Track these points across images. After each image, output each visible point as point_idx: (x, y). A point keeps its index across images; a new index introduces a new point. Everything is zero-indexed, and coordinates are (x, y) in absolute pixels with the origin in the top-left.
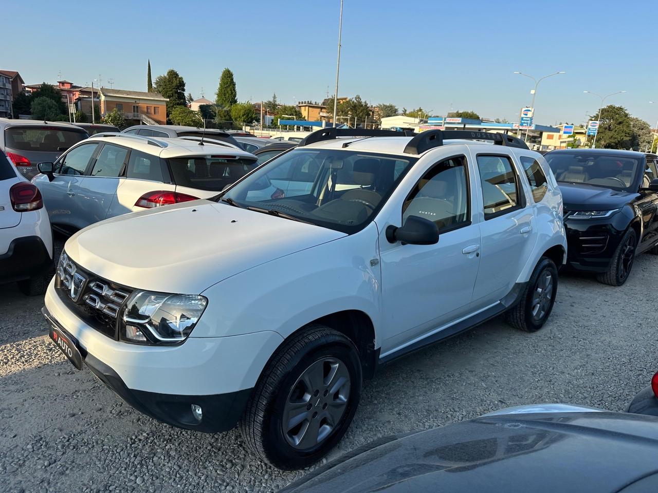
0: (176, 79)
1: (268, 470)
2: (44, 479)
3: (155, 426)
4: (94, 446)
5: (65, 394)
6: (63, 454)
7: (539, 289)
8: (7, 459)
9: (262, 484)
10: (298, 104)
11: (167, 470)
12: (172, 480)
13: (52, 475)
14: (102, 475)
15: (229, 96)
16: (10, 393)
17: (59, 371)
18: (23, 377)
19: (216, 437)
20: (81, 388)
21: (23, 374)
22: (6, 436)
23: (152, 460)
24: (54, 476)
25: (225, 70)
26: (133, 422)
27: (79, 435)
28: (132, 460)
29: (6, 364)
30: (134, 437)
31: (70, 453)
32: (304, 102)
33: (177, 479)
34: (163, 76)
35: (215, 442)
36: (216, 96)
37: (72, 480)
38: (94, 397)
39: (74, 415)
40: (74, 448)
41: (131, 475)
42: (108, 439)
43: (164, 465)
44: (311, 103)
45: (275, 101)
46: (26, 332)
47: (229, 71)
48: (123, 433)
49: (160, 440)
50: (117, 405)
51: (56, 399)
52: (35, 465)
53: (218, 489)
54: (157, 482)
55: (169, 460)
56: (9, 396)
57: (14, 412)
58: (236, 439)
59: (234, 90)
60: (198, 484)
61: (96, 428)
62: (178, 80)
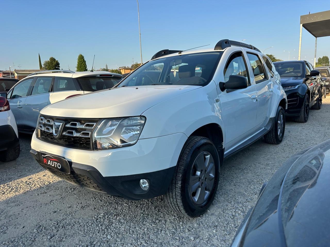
0: (54, 62)
1: (180, 220)
2: (51, 245)
3: (106, 210)
4: (74, 225)
5: (46, 203)
6: (57, 231)
7: (278, 121)
8: (23, 239)
9: (180, 227)
10: (119, 68)
11: (123, 229)
12: (128, 233)
13: (55, 243)
14: (86, 238)
15: (83, 68)
16: (12, 207)
17: (38, 193)
18: (17, 199)
19: (143, 209)
20: (54, 199)
21: (16, 197)
22: (18, 228)
23: (112, 225)
24: (56, 243)
25: (79, 55)
26: (92, 210)
27: (62, 221)
28: (100, 227)
29: (4, 194)
30: (96, 217)
31: (61, 230)
32: (122, 67)
33: (131, 232)
34: (47, 61)
35: (144, 212)
36: (76, 68)
37: (68, 243)
38: (64, 202)
39: (55, 212)
40: (63, 227)
41: (103, 235)
42: (81, 220)
43: (120, 227)
44: (125, 67)
45: (107, 68)
46: (10, 178)
47: (82, 55)
48: (89, 216)
49: (112, 215)
50: (79, 203)
51: (41, 206)
52: (42, 239)
53: (157, 234)
54: (120, 236)
55: (122, 224)
56: (12, 209)
57: (18, 216)
58: (155, 209)
59: (85, 64)
60: (144, 233)
61: (72, 216)
62: (55, 62)
